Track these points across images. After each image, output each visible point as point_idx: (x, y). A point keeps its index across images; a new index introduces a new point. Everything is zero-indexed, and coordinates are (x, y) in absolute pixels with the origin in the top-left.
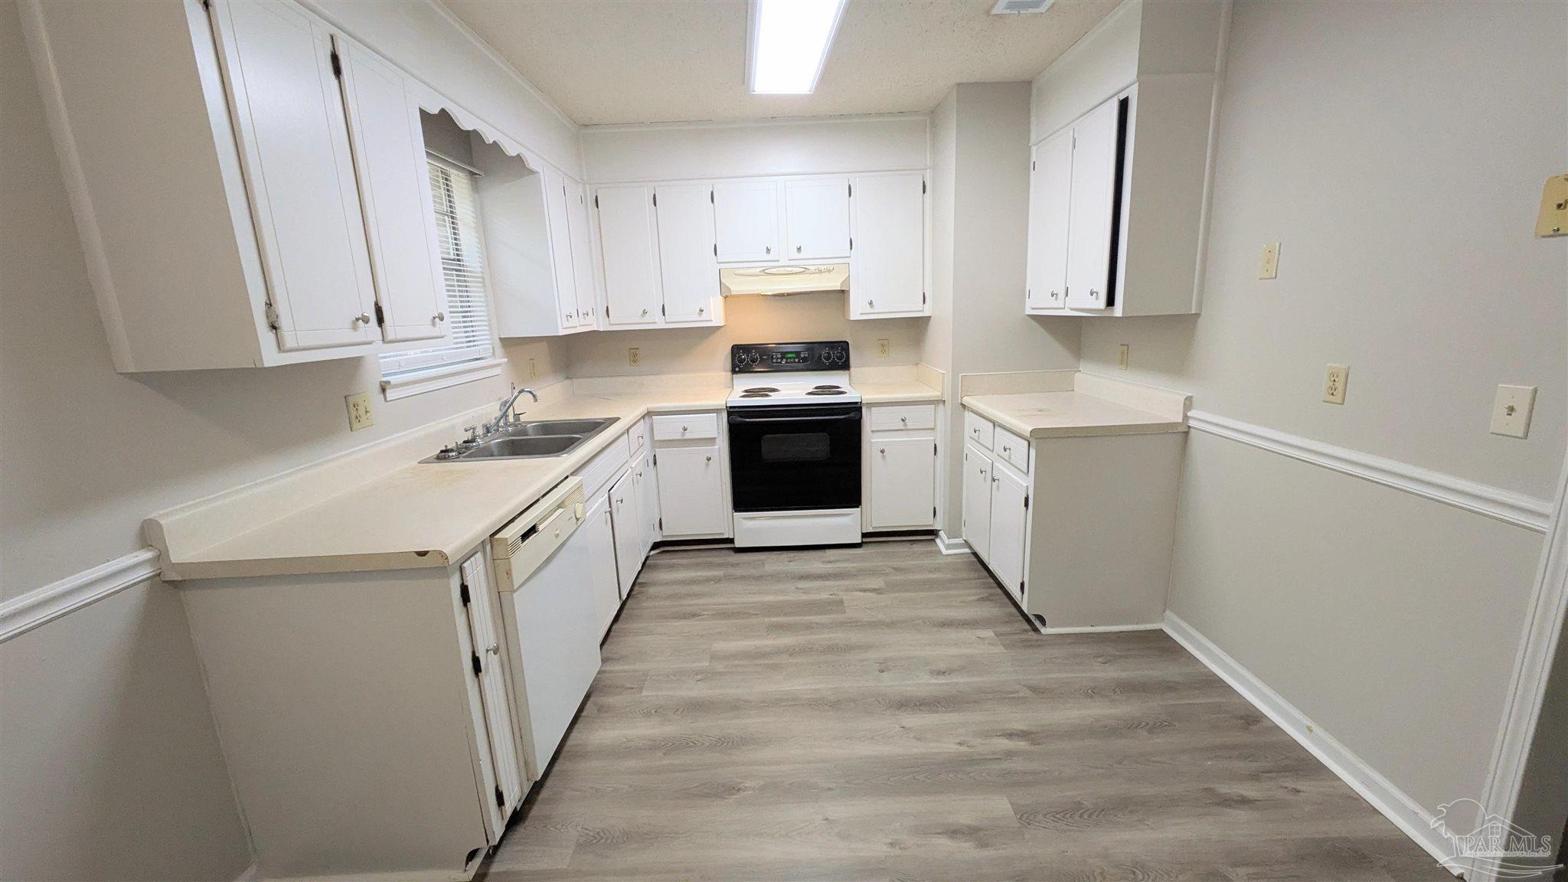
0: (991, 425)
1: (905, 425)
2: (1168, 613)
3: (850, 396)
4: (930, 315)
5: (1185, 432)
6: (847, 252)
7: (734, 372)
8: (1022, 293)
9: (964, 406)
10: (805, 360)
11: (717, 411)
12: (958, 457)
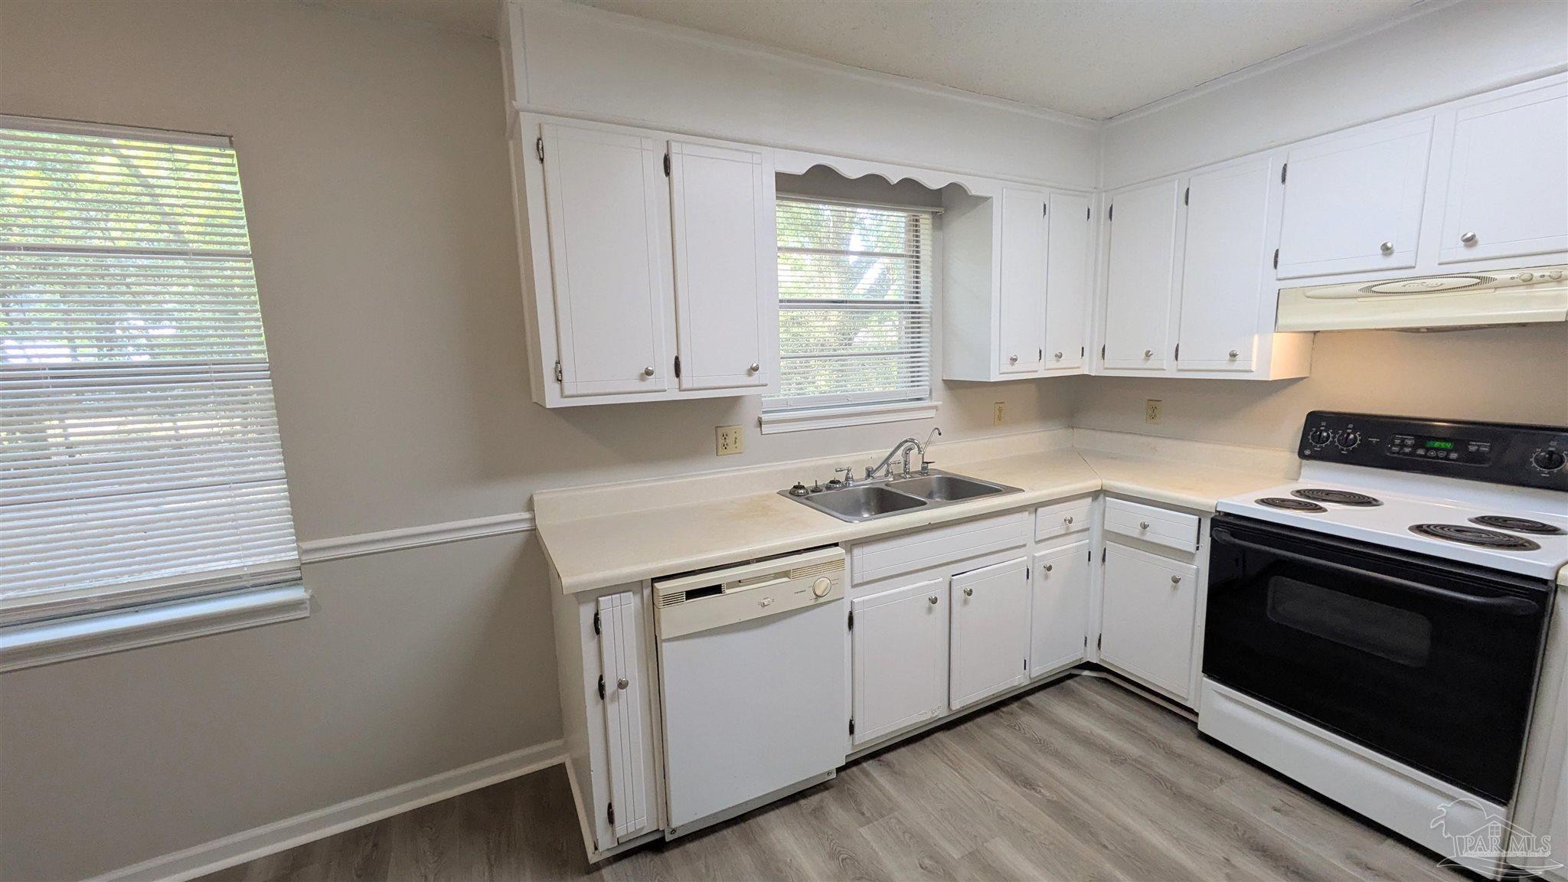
7: (1302, 455)
10: (1477, 457)
11: (1199, 513)
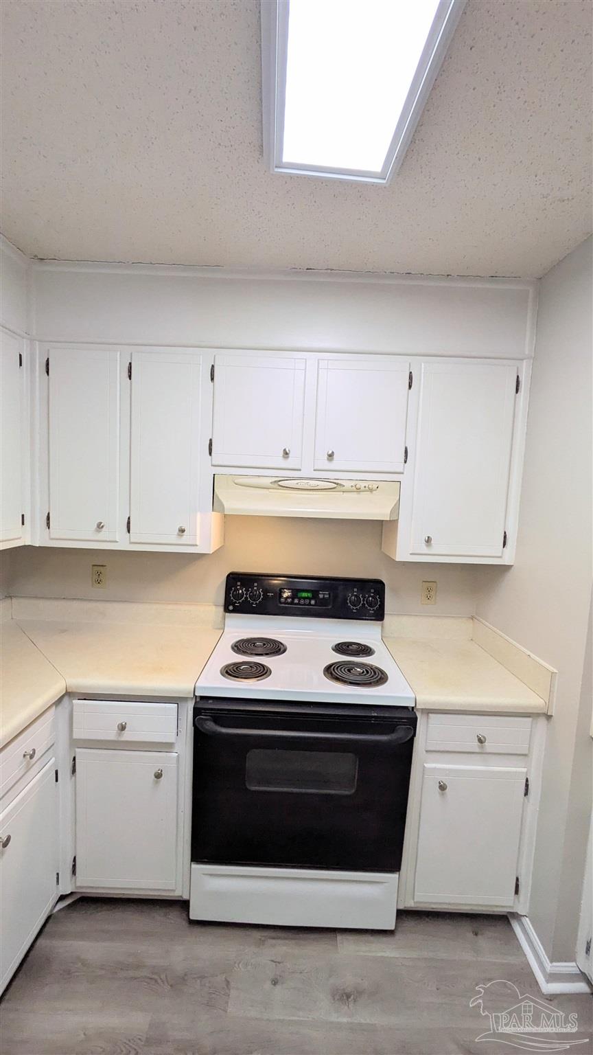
4: (512, 564)
6: (399, 466)
7: (226, 610)
10: (323, 602)
11: (180, 700)
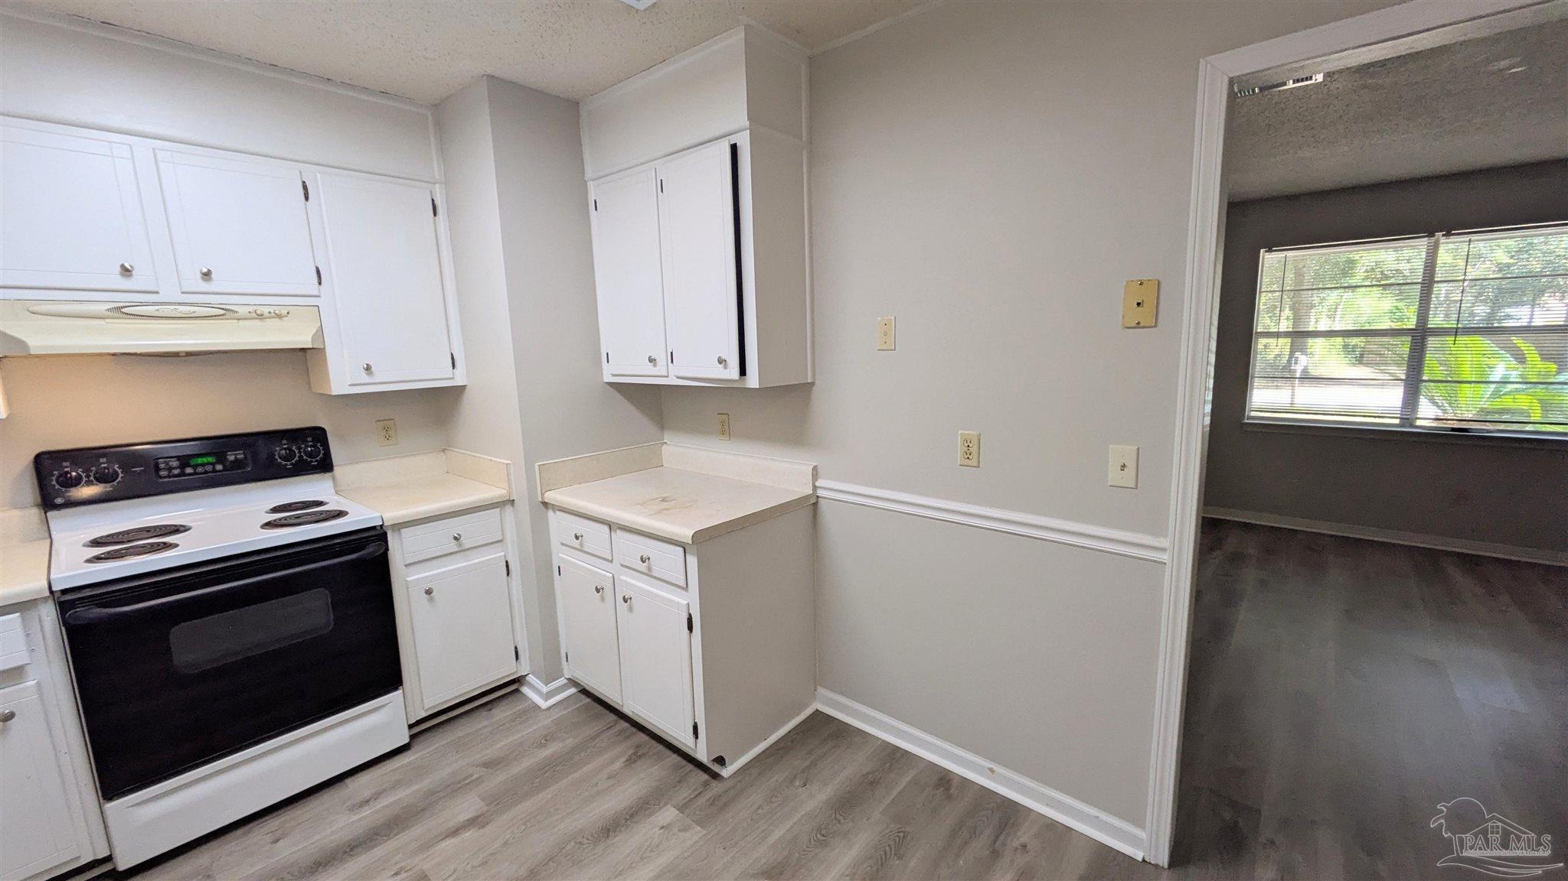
0: (606, 528)
1: (460, 545)
2: (820, 690)
3: (359, 516)
4: (466, 384)
5: (814, 504)
7: (43, 506)
8: (596, 357)
9: (545, 504)
10: (238, 464)
11: (20, 607)
12: (545, 573)
